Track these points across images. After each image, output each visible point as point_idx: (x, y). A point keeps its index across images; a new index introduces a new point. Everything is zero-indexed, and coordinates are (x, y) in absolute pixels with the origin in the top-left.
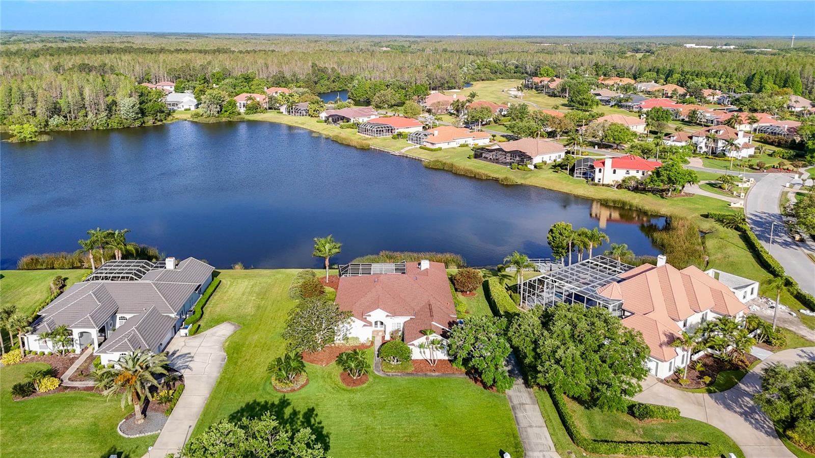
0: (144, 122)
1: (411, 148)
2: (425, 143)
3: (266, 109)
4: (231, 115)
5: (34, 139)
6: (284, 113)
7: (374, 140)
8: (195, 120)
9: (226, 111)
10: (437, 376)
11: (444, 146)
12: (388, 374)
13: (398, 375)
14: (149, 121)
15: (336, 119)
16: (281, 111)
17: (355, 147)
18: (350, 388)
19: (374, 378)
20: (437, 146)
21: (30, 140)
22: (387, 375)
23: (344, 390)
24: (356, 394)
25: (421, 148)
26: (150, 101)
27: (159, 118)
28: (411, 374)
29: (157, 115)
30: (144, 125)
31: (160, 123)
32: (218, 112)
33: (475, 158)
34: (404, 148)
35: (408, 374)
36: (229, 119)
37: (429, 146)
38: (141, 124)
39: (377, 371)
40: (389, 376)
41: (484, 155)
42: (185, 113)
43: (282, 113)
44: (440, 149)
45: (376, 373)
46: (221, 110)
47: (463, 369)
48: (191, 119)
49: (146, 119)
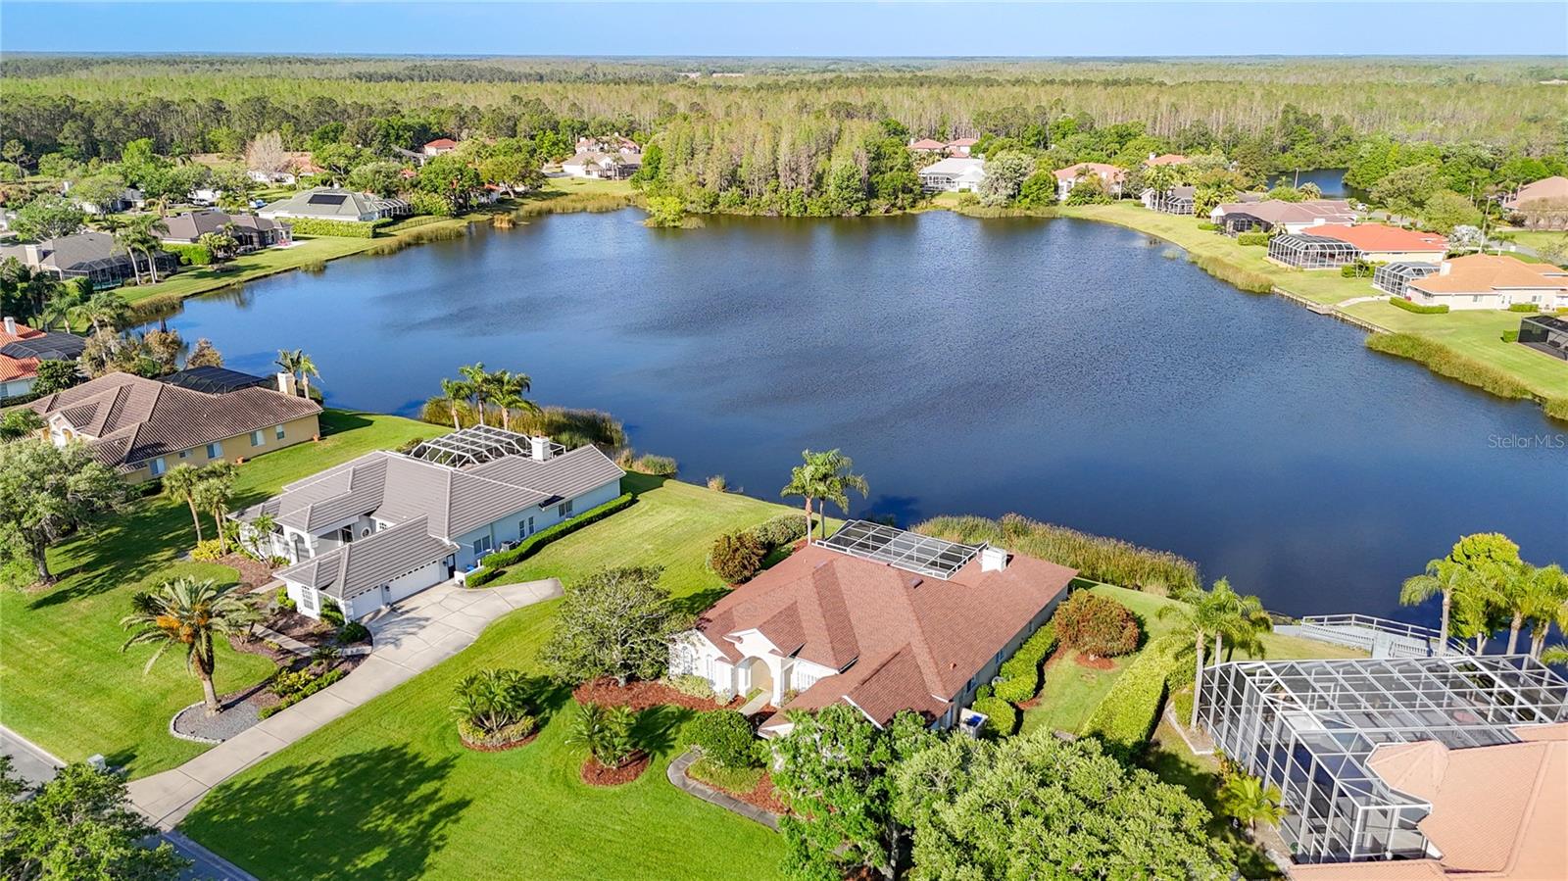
0: (869, 209)
1: (1370, 299)
2: (1409, 292)
3: (1116, 197)
5: (677, 224)
6: (1147, 207)
7: (1292, 275)
8: (966, 211)
9: (1026, 196)
11: (1457, 303)
14: (880, 206)
15: (1242, 224)
16: (1143, 201)
17: (1237, 287)
20: (1436, 302)
21: (672, 224)
25: (1393, 302)
26: (891, 169)
27: (899, 204)
29: (897, 197)
30: (867, 214)
31: (899, 212)
32: (1008, 197)
33: (1520, 341)
34: (1349, 298)
36: (1028, 212)
37: (1418, 300)
38: (863, 212)
41: (1551, 337)
42: (955, 197)
43: (1144, 205)
44: (1444, 310)
46: (1018, 193)
48: (958, 209)
49: (874, 203)
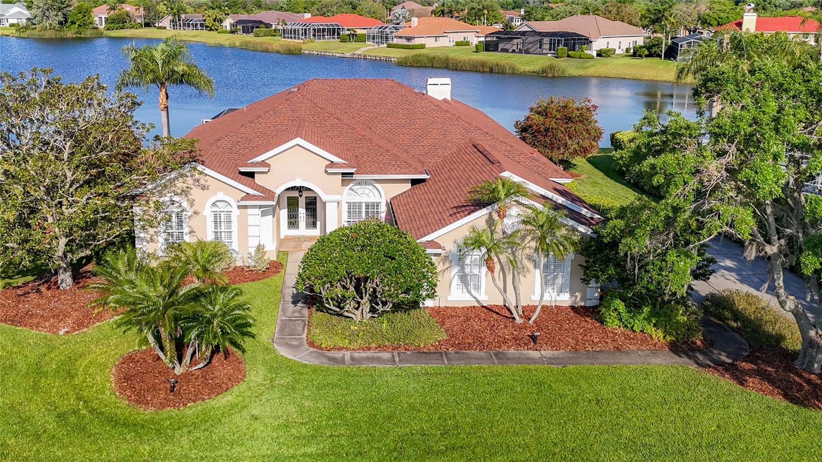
1: (371, 48)
2: (395, 41)
3: (140, 25)
4: (81, 29)
6: (168, 28)
7: (309, 44)
9: (74, 22)
10: (551, 361)
11: (430, 43)
12: (338, 355)
13: (380, 360)
15: (249, 27)
16: (163, 25)
17: (278, 52)
18: (147, 413)
19: (271, 369)
20: (417, 42)
22: (333, 360)
23: (114, 422)
24: (169, 439)
25: (388, 46)
28: (435, 353)
32: (61, 23)
33: (487, 51)
34: (359, 50)
35: (422, 354)
37: (403, 43)
39: (288, 345)
40: (342, 361)
41: (501, 46)
42: (9, 29)
43: (165, 28)
45: (284, 352)
46: (66, 21)
47: (658, 335)
